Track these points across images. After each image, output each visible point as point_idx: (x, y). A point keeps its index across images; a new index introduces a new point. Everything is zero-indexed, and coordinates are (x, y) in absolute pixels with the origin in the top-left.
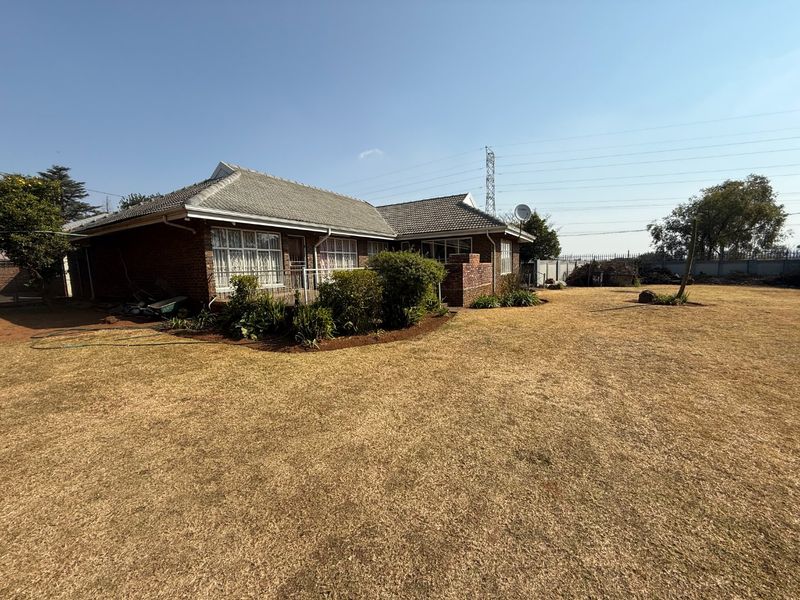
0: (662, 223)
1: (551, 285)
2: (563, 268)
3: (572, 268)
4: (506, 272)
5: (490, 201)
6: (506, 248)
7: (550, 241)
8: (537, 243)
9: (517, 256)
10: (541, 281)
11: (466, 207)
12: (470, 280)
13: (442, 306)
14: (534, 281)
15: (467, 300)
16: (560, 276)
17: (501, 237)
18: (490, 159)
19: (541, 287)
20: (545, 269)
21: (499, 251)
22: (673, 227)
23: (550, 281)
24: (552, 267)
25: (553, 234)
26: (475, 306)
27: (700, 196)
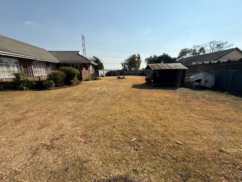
0: (123, 63)
1: (102, 76)
2: (105, 72)
3: (107, 72)
4: (92, 73)
5: (84, 52)
6: (91, 67)
7: (101, 65)
8: (98, 66)
9: (94, 69)
10: (100, 75)
11: (80, 55)
12: (84, 74)
13: (78, 81)
14: (98, 75)
15: (83, 79)
16: (104, 74)
17: (90, 64)
18: (83, 38)
19: (100, 76)
20: (101, 72)
21: (90, 67)
22: (125, 64)
23: (102, 75)
24: (102, 71)
25: (102, 63)
26: (86, 80)
27: (129, 58)
